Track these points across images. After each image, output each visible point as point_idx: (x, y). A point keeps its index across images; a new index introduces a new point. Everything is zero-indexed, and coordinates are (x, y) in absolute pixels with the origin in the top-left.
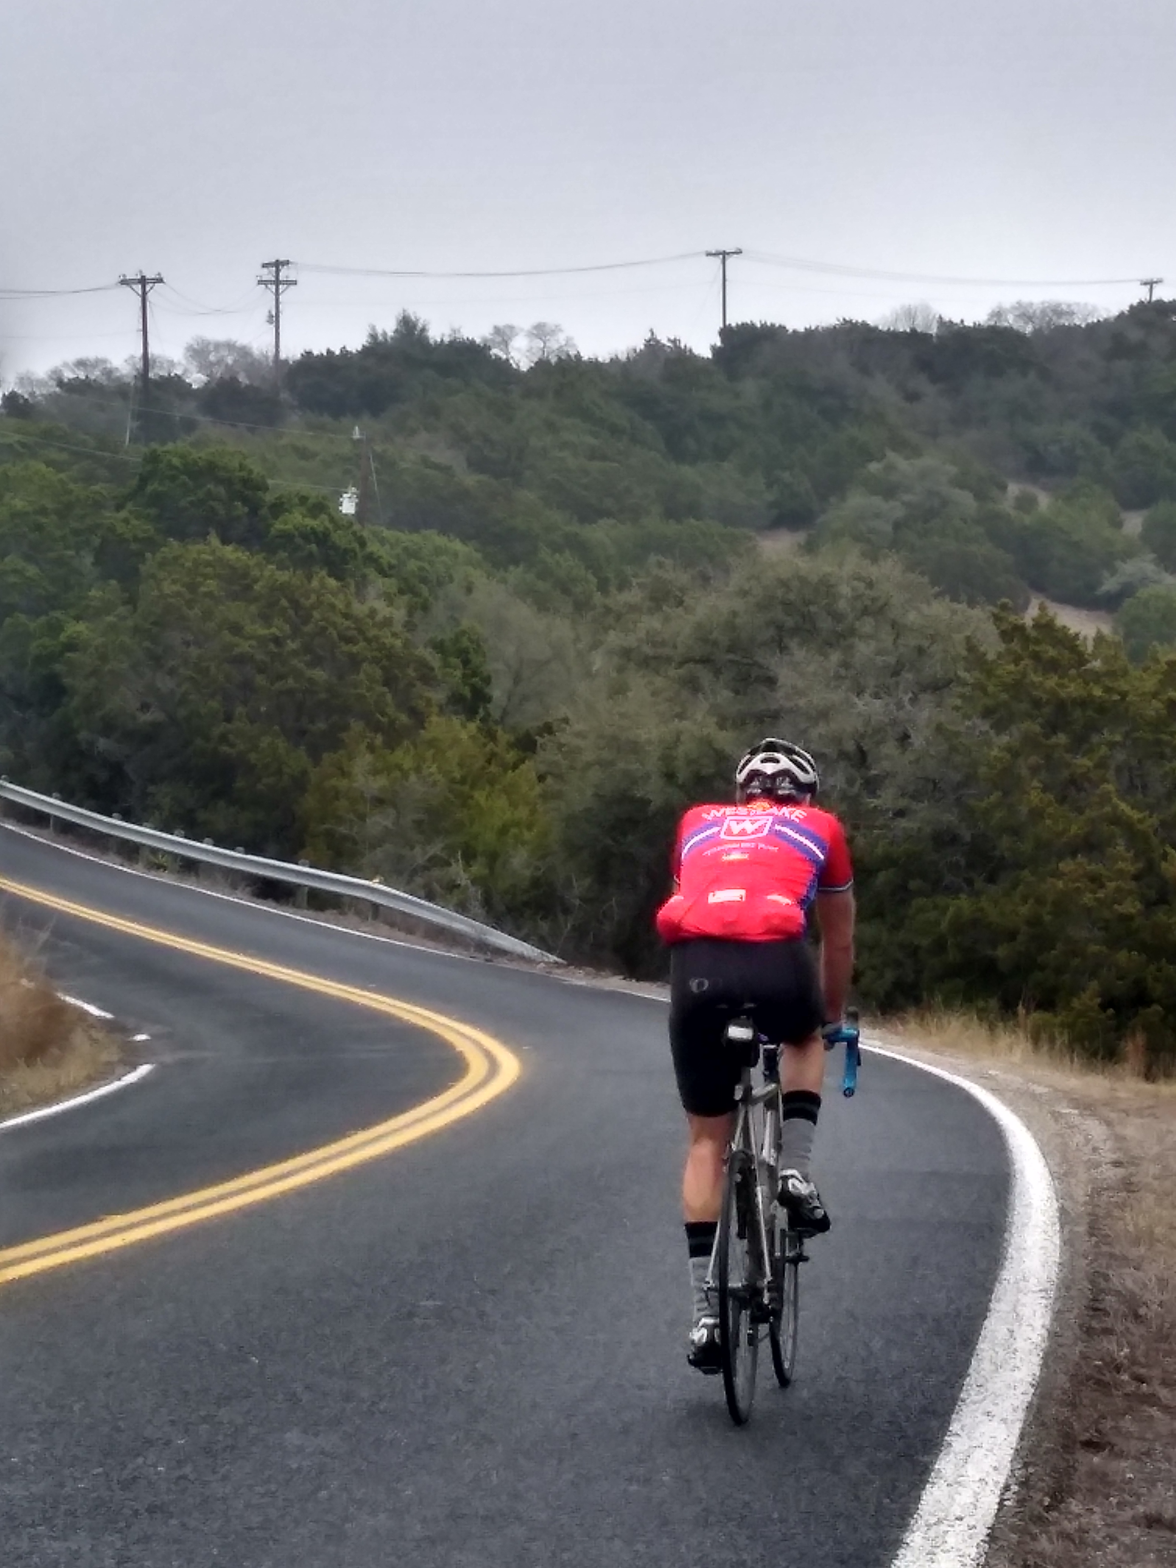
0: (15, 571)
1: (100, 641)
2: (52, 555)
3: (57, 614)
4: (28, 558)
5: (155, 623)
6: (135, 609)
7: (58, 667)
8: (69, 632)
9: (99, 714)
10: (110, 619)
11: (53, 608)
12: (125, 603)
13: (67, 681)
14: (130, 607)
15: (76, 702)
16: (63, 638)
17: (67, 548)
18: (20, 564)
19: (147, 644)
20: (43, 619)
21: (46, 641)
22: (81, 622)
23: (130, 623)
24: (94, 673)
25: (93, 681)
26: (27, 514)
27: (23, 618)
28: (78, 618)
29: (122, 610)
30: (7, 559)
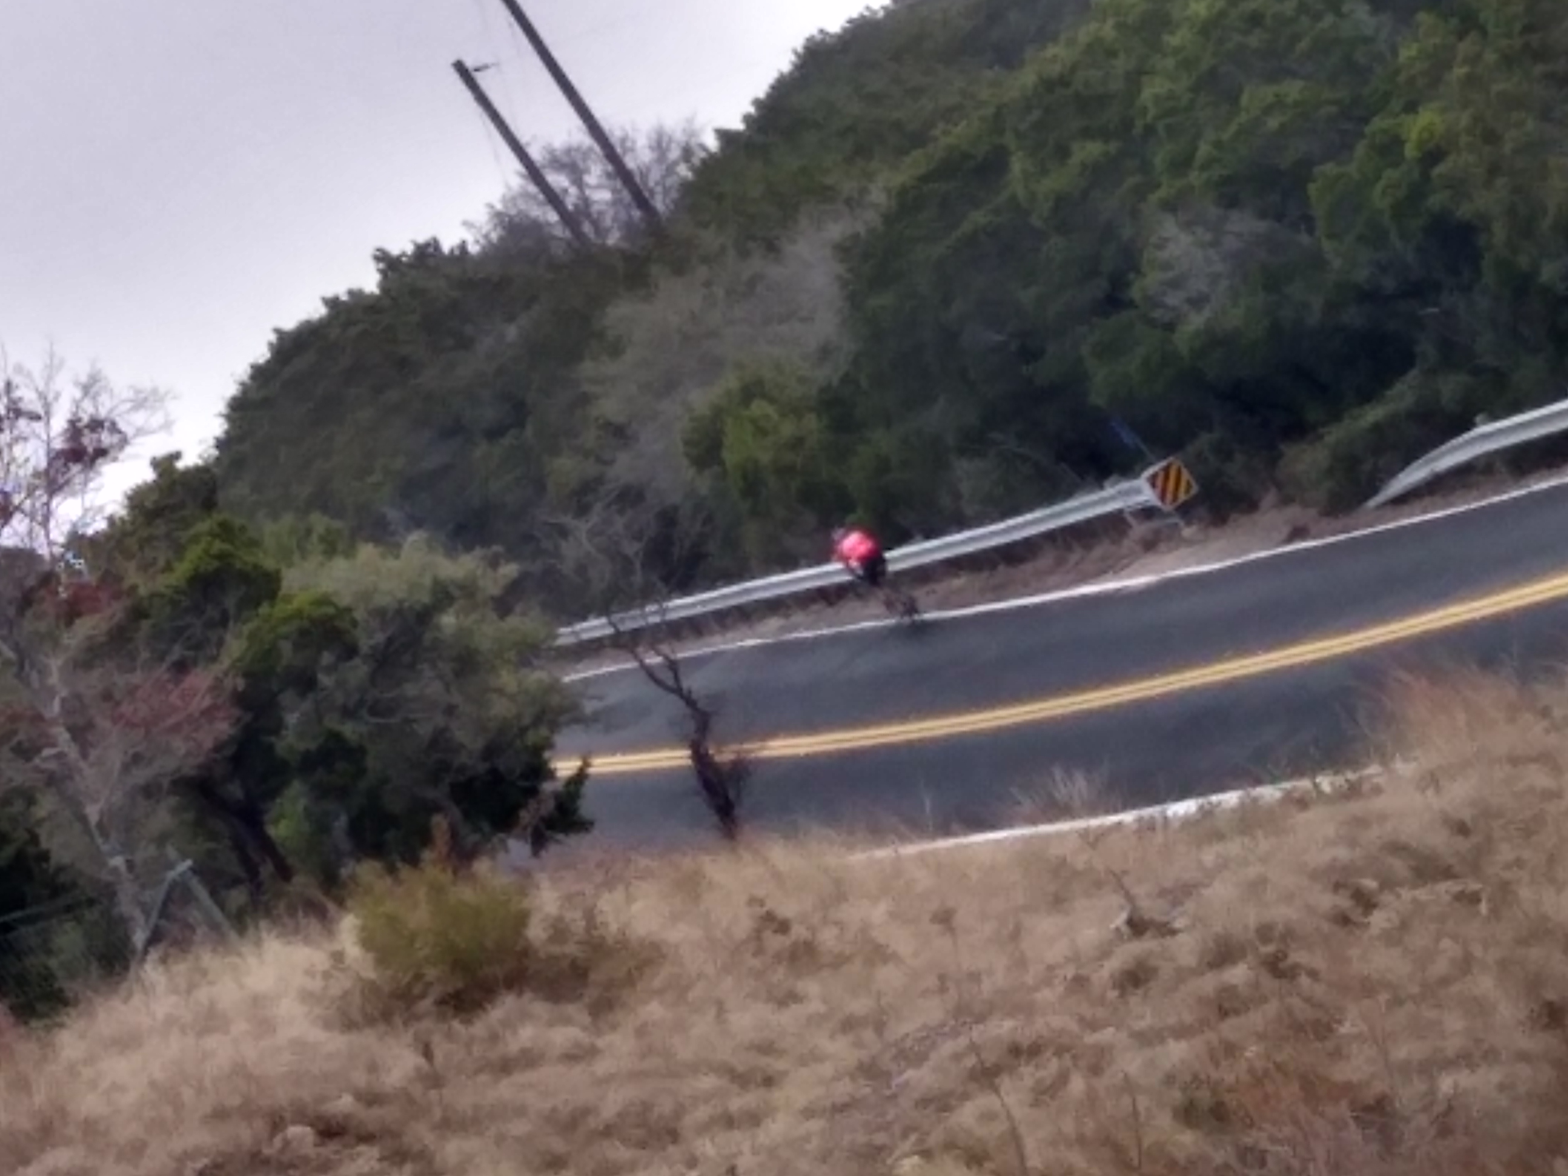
0: (1268, 110)
1: (1465, 119)
2: (1303, 45)
3: (1379, 123)
4: (1273, 77)
5: (1528, 29)
6: (1484, 33)
7: (1436, 200)
8: (1414, 136)
9: (1546, 224)
10: (1459, 71)
11: (1365, 120)
12: (1461, 36)
13: (1464, 211)
14: (1473, 36)
15: (1499, 232)
16: (1410, 151)
17: (1317, 17)
18: (1268, 93)
19: (1539, 69)
20: (1361, 149)
21: (1391, 175)
22: (1420, 109)
23: (1490, 57)
24: (1494, 170)
25: (1500, 182)
26: (1222, 14)
27: (1329, 168)
28: (1411, 107)
29: (1465, 47)
30: (1244, 100)
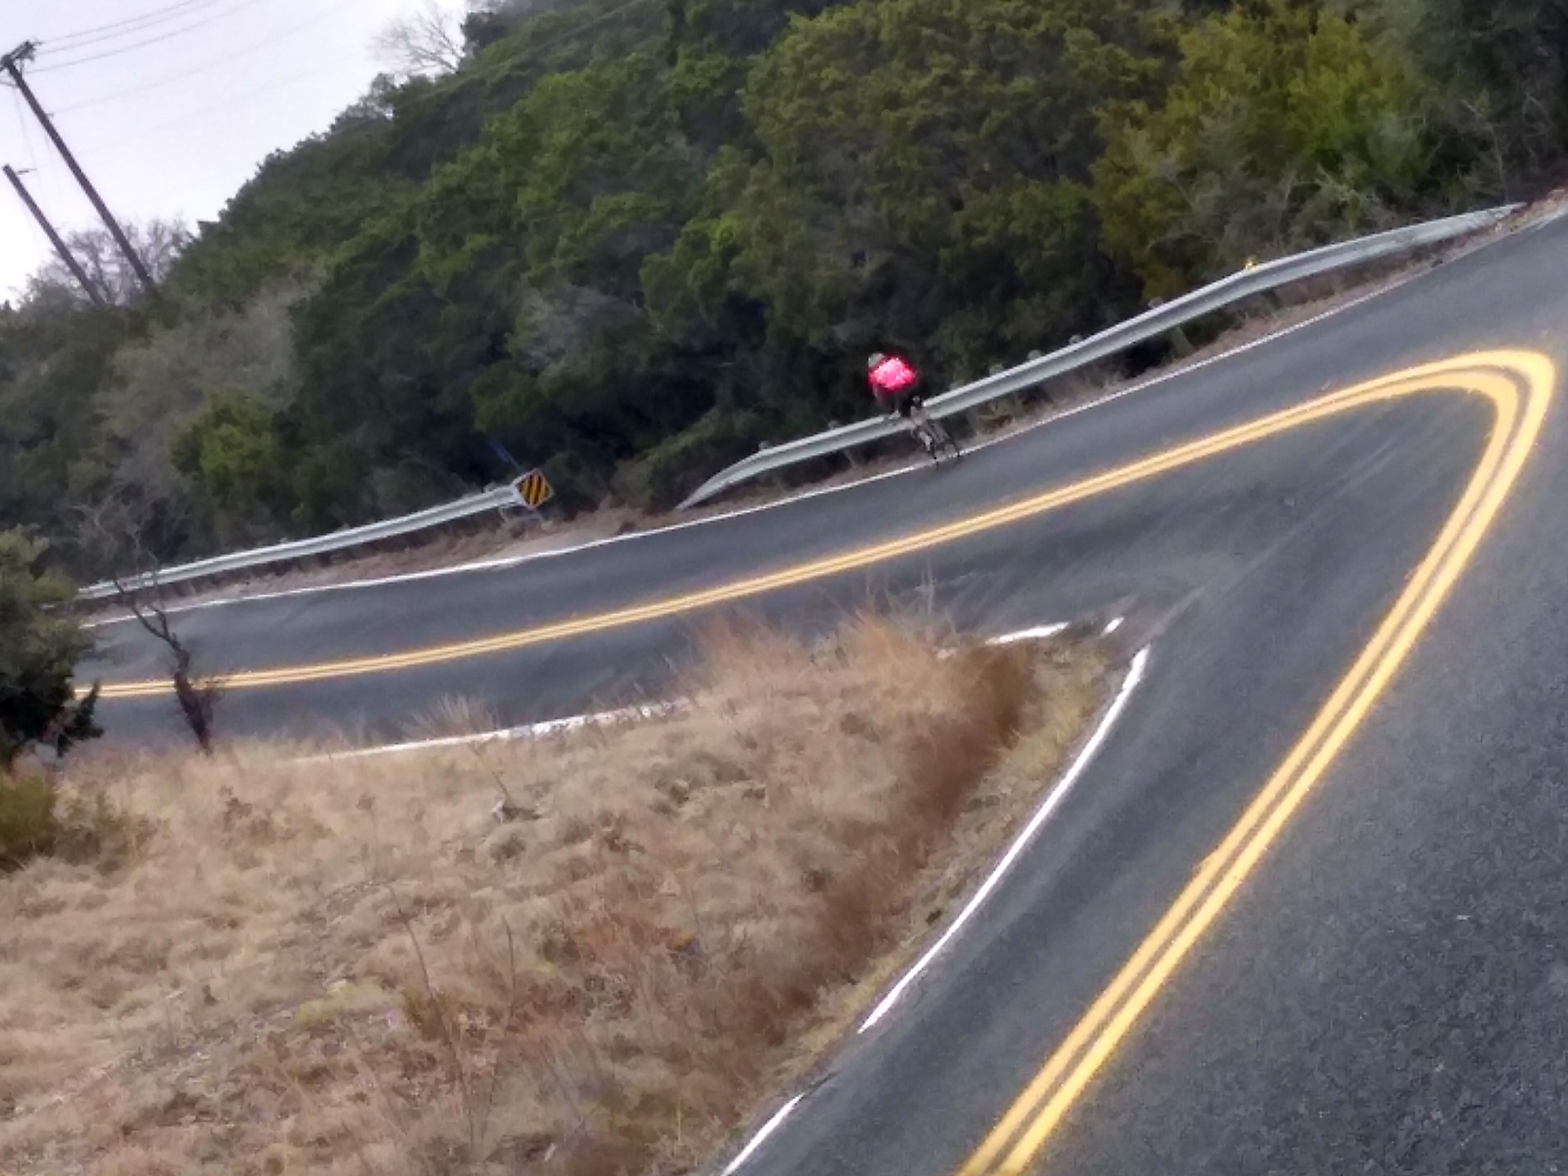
0: (612, 213)
1: (756, 222)
2: (637, 166)
3: (690, 226)
4: (616, 188)
5: (801, 160)
6: (770, 162)
7: (733, 284)
8: (717, 235)
9: (814, 301)
10: (750, 190)
11: (683, 223)
12: (753, 162)
13: (754, 293)
14: (762, 161)
15: (779, 306)
16: (714, 247)
17: (647, 147)
18: (611, 201)
19: (810, 188)
20: (679, 244)
21: (699, 263)
22: (722, 216)
23: (775, 179)
24: (776, 261)
25: (781, 270)
26: (578, 141)
27: (656, 257)
28: (716, 214)
29: (755, 172)
30: (594, 206)
